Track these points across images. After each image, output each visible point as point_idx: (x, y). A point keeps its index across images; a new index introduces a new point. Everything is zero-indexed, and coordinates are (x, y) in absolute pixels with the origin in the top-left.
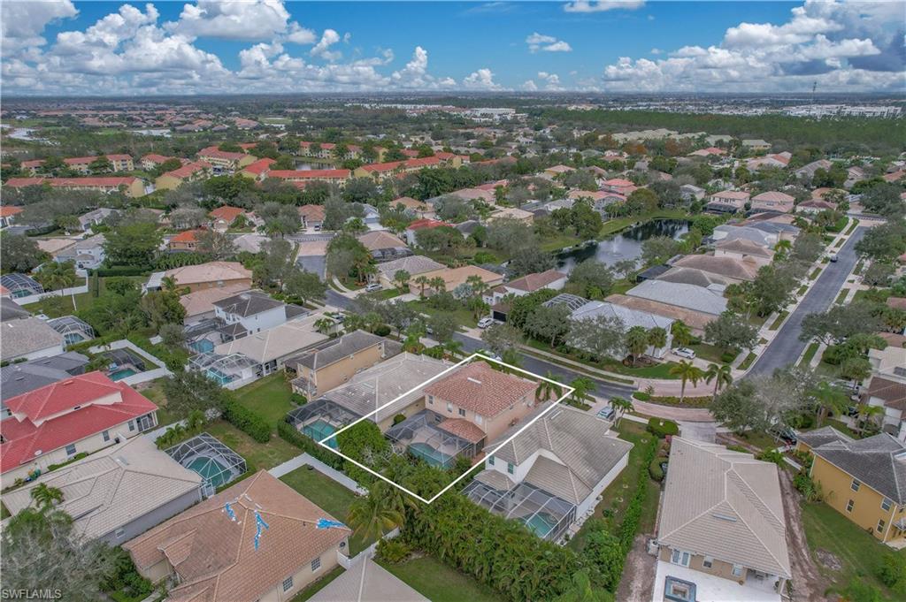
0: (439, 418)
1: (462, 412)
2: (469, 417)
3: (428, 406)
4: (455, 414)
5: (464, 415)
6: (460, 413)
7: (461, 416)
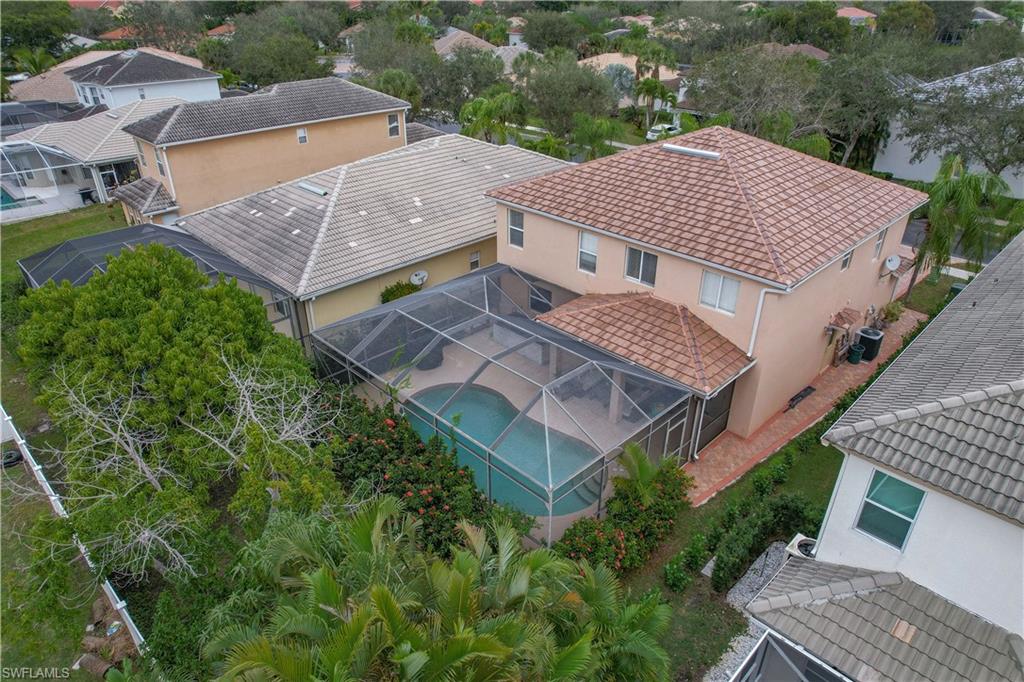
0: (544, 295)
1: (643, 264)
2: (675, 284)
3: (507, 254)
4: (613, 277)
5: (650, 278)
6: (632, 271)
7: (636, 284)
